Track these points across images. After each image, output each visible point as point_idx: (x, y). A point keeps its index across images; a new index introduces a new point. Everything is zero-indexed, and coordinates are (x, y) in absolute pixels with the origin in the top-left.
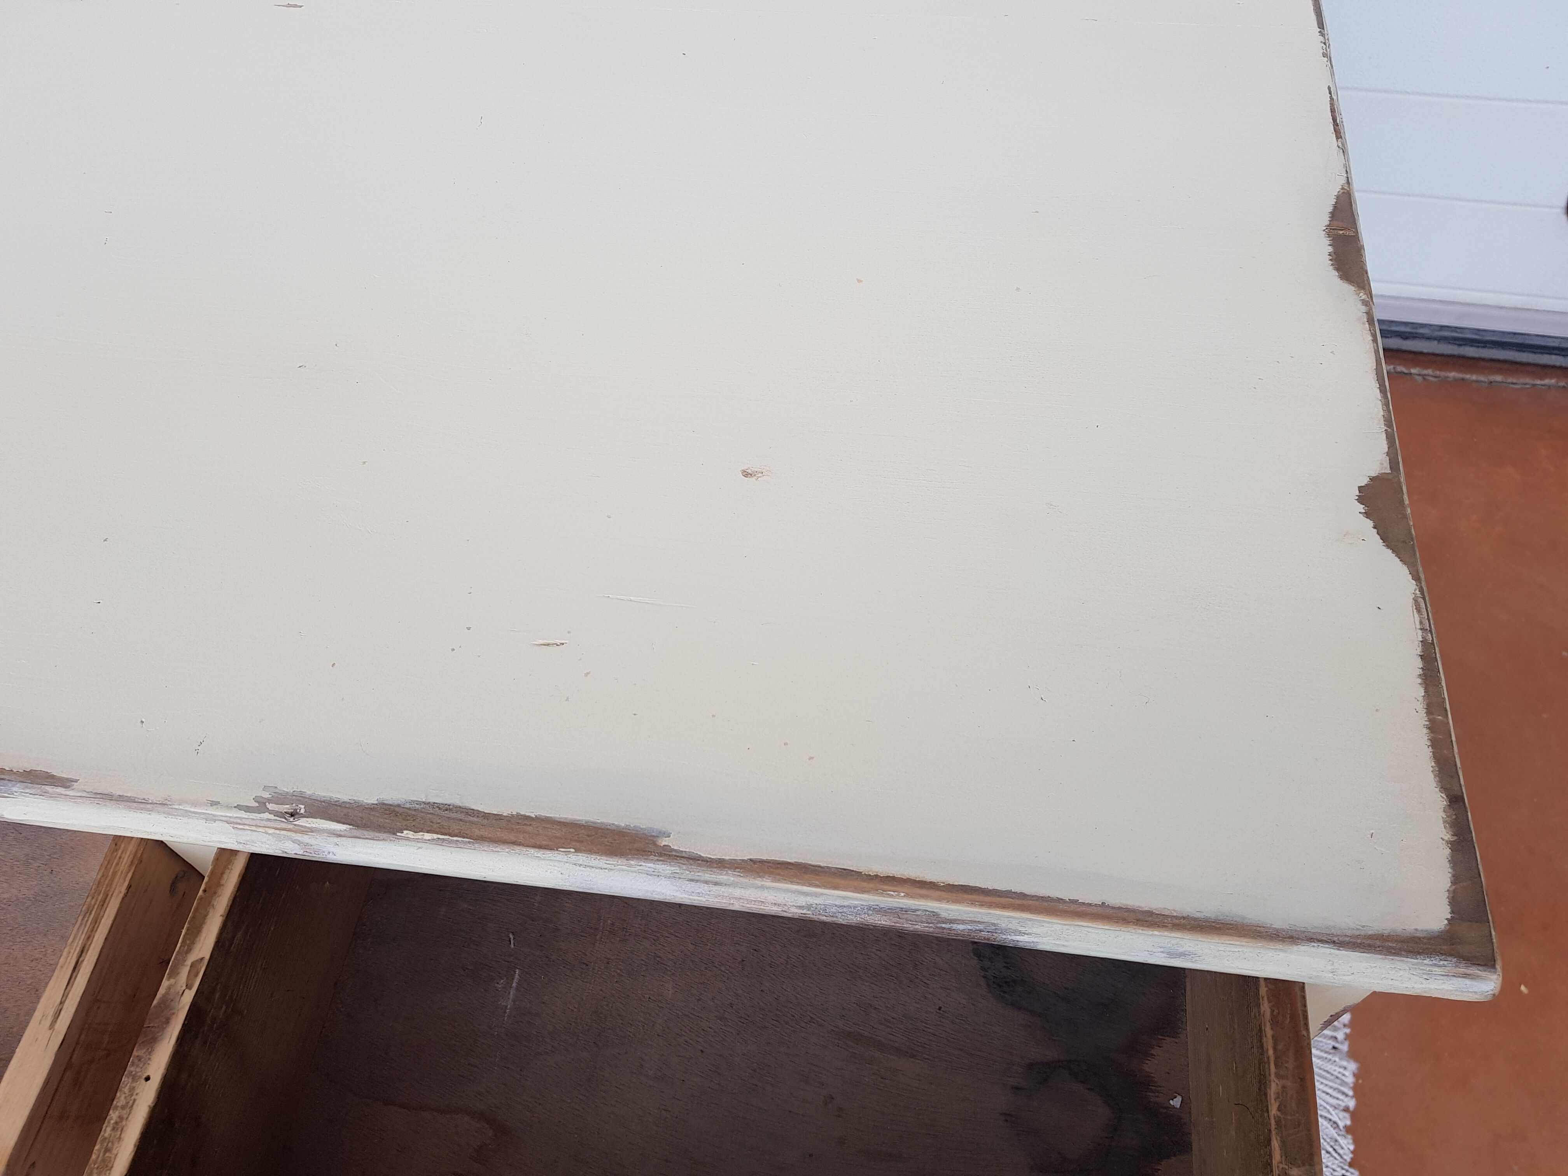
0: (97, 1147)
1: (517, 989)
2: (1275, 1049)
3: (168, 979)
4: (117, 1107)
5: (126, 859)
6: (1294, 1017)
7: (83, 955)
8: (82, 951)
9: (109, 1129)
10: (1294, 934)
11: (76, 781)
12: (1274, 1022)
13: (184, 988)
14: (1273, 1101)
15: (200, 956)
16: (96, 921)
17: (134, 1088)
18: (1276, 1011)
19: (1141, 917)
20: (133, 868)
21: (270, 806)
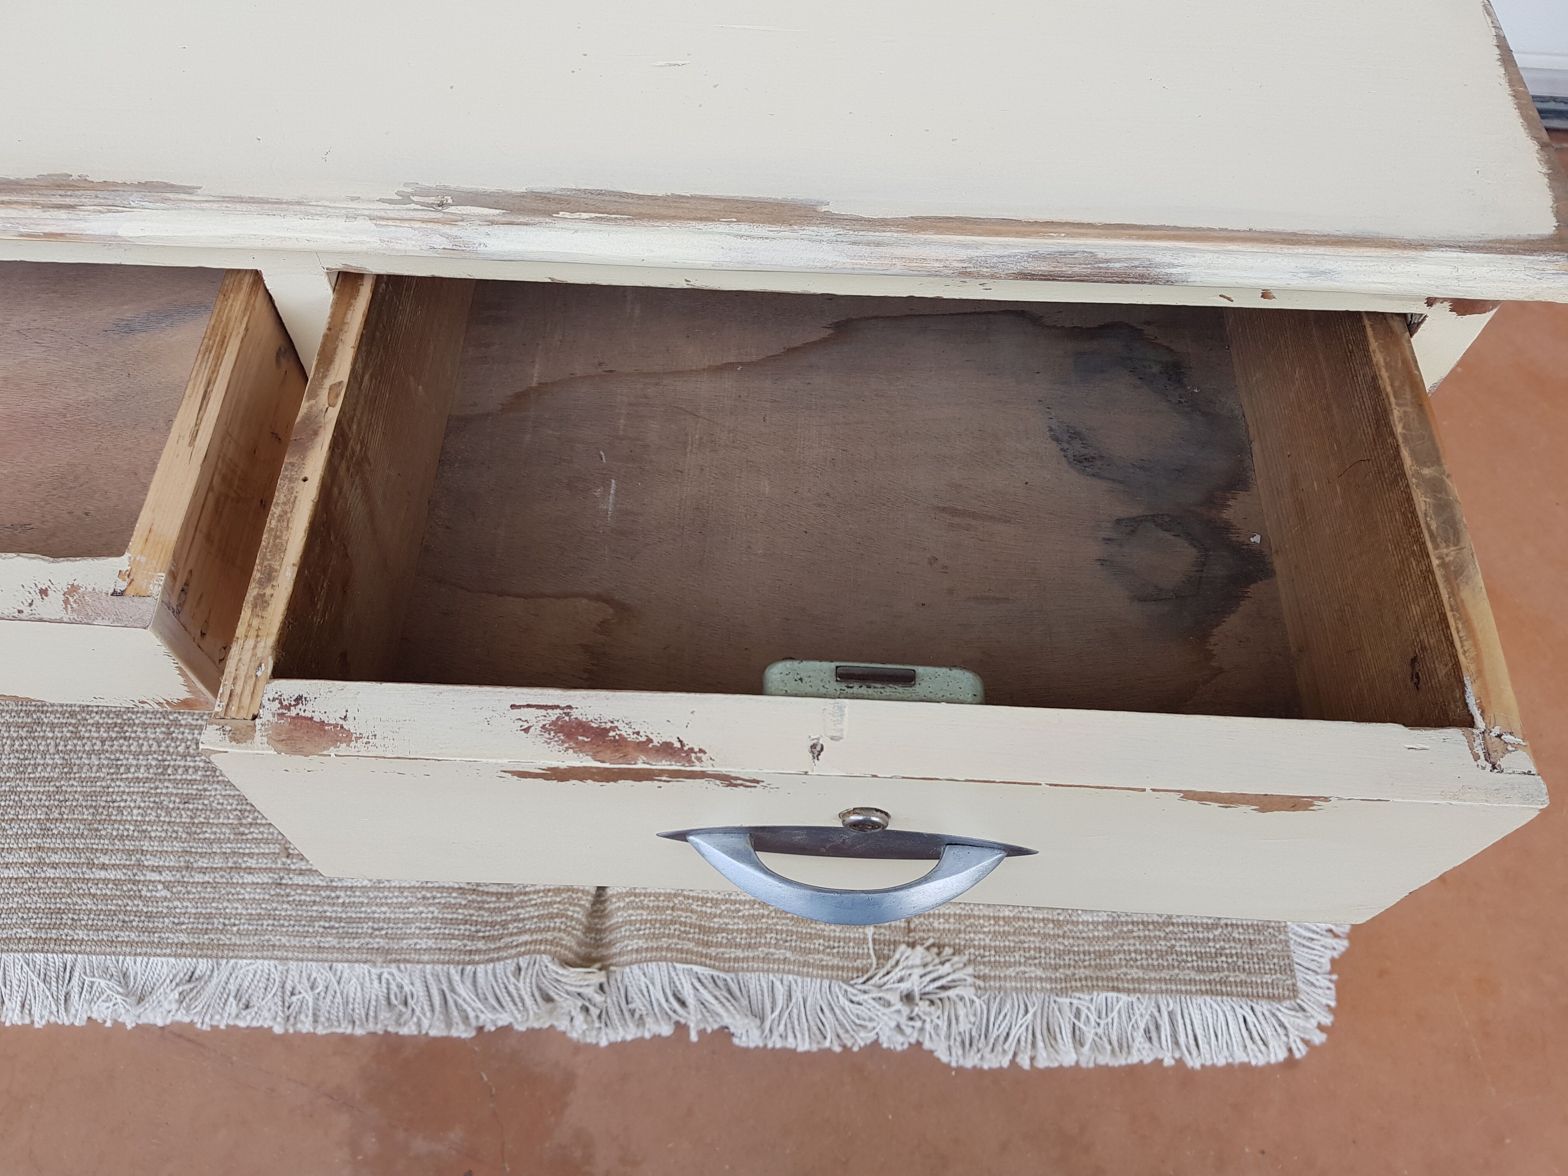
0: (265, 536)
1: (616, 495)
2: (1392, 385)
3: (309, 399)
4: (278, 504)
5: (238, 307)
6: (1405, 362)
7: (211, 385)
8: (209, 384)
9: (274, 522)
10: (1424, 243)
11: (200, 188)
12: (1388, 366)
13: (327, 406)
14: (1397, 423)
15: (338, 380)
16: (219, 359)
17: (292, 488)
18: (1388, 359)
19: (1286, 237)
20: (248, 313)
21: (415, 199)
